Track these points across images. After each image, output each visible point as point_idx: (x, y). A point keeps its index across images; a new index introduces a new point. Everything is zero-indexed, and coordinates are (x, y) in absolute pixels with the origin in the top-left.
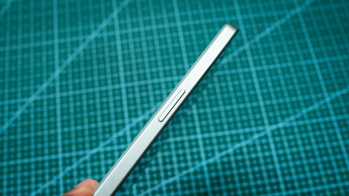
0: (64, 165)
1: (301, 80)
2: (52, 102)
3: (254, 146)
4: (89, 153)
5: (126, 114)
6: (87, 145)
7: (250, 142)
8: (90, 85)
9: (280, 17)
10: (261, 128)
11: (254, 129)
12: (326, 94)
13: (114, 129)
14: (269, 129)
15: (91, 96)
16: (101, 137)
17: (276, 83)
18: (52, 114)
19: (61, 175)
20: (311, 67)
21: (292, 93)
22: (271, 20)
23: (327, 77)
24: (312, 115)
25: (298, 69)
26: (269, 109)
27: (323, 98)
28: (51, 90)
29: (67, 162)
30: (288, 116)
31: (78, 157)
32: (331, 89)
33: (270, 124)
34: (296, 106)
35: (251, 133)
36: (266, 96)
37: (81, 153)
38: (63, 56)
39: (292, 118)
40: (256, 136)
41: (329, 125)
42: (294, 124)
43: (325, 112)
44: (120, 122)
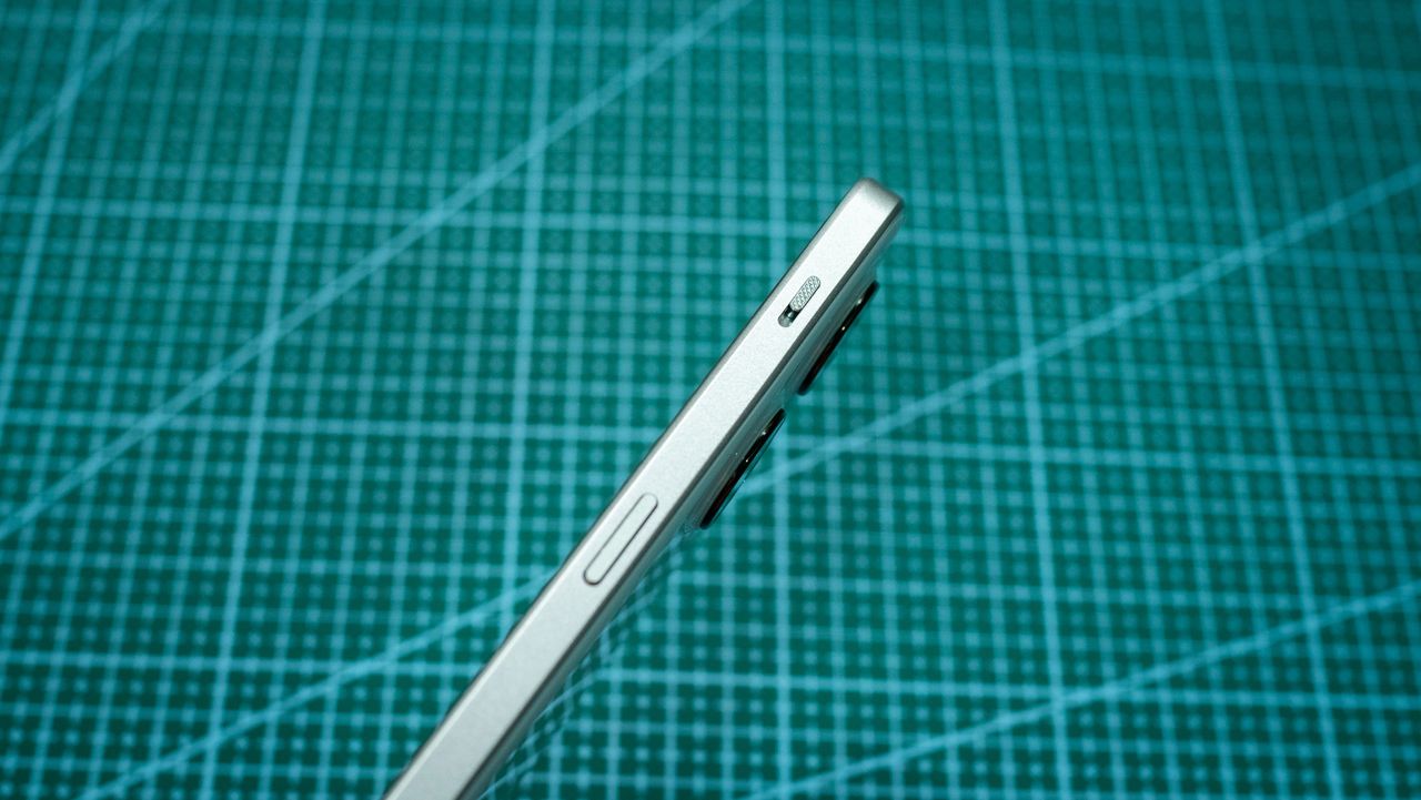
0: (234, 703)
1: (1221, 529)
2: (228, 447)
3: (993, 755)
4: (341, 672)
5: (511, 547)
6: (338, 642)
7: (976, 737)
8: (389, 406)
9: (1177, 270)
10: (1029, 692)
11: (1003, 691)
12: (1308, 602)
13: (453, 594)
14: (1061, 699)
15: (382, 451)
16: (396, 618)
17: (1119, 527)
18: (221, 493)
19: (214, 741)
20: (1266, 486)
21: (1176, 575)
22: (1141, 273)
23: (1322, 535)
24: (1238, 673)
25: (1215, 484)
26: (1077, 619)
27: (1296, 615)
28: (233, 400)
29: (248, 693)
30: (1147, 660)
31: (293, 681)
32: (1331, 584)
33: (1070, 680)
34: (1183, 627)
35: (990, 706)
36: (1073, 571)
37: (307, 666)
38: (305, 277)
39: (1160, 672)
40: (1006, 720)
41: (1298, 727)
42: (1165, 696)
43: (1291, 671)
44: (482, 571)
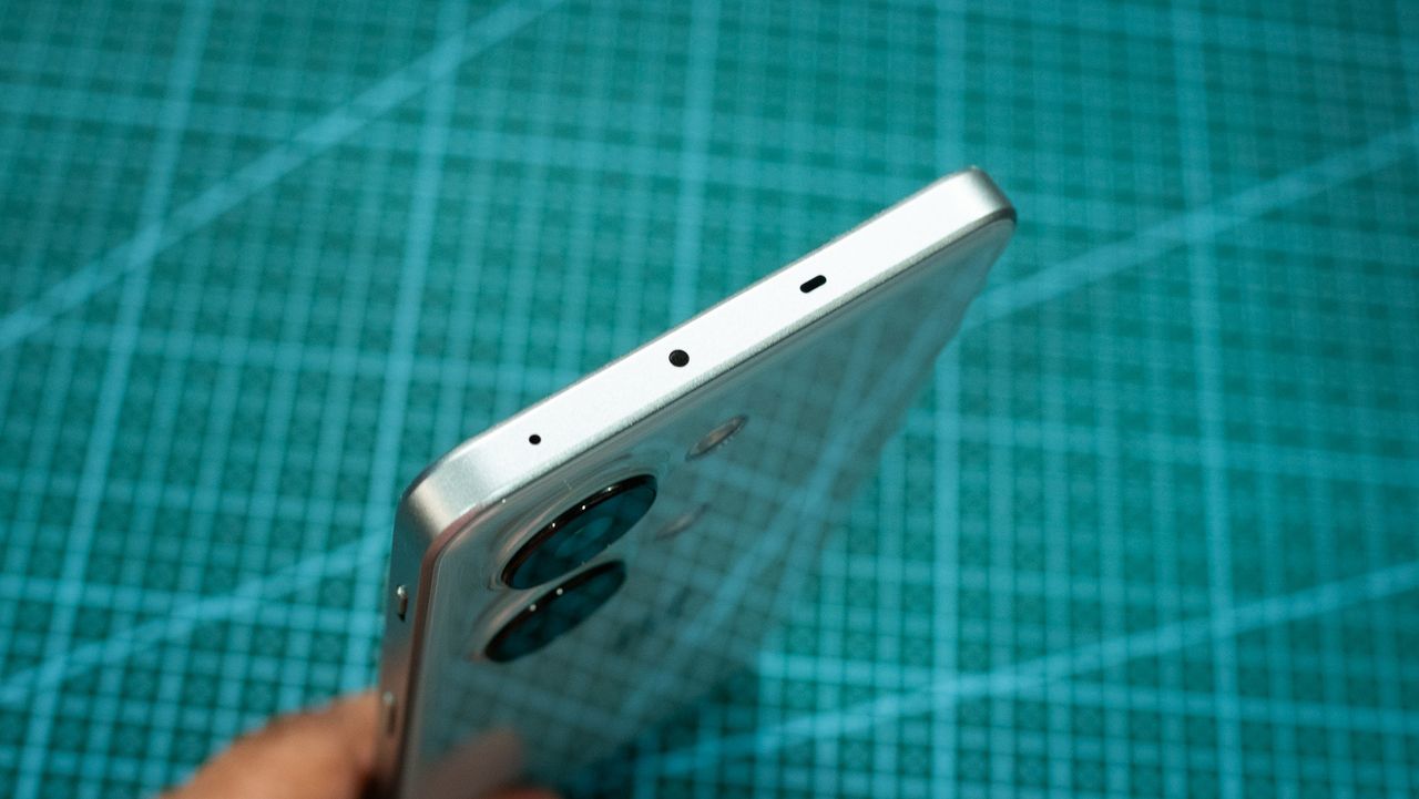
1: (1136, 518)
2: (91, 361)
3: (870, 743)
4: (190, 612)
7: (855, 722)
8: (265, 329)
9: (1119, 236)
10: (914, 676)
11: (887, 675)
12: (1220, 596)
14: (948, 688)
15: (257, 378)
16: (254, 557)
17: (1029, 508)
18: (81, 410)
19: (53, 672)
20: (1189, 475)
21: (1084, 563)
22: (1078, 238)
23: (1243, 530)
24: (1142, 672)
26: (973, 605)
27: (1206, 612)
28: (100, 311)
29: (92, 625)
30: (1043, 651)
31: (140, 617)
32: (1248, 582)
33: (961, 667)
34: (1086, 618)
35: (871, 691)
36: (974, 552)
37: (157, 601)
38: (187, 184)
39: (1058, 665)
40: (887, 707)
42: (1060, 694)
43: (1196, 673)
